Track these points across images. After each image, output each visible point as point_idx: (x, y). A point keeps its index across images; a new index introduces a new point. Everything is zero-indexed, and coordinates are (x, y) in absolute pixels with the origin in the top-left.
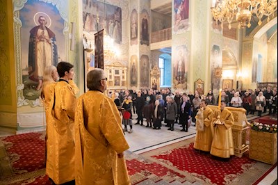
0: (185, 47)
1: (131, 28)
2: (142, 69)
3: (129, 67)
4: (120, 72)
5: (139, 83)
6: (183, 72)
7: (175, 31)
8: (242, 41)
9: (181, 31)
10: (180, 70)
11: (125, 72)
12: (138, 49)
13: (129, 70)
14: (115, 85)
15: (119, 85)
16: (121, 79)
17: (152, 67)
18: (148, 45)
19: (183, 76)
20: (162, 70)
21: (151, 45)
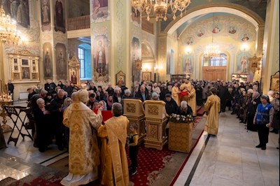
0: (105, 37)
1: (42, 11)
2: (58, 60)
3: (42, 56)
4: (30, 62)
5: (54, 75)
6: (104, 63)
7: (94, 19)
9: (100, 20)
10: (100, 61)
11: (36, 62)
12: (52, 36)
13: (42, 60)
14: (24, 78)
15: (29, 78)
16: (32, 71)
17: (71, 58)
18: (64, 32)
19: (104, 68)
20: (82, 62)
21: (68, 32)
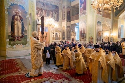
1: (63, 15)
2: (67, 32)
3: (62, 31)
4: (58, 34)
5: (66, 38)
7: (81, 15)
8: (113, 19)
9: (83, 15)
10: (82, 33)
11: (60, 34)
12: (66, 24)
14: (56, 39)
16: (58, 37)
17: (72, 32)
18: (70, 22)
19: (84, 35)
20: (77, 33)
21: (72, 22)
